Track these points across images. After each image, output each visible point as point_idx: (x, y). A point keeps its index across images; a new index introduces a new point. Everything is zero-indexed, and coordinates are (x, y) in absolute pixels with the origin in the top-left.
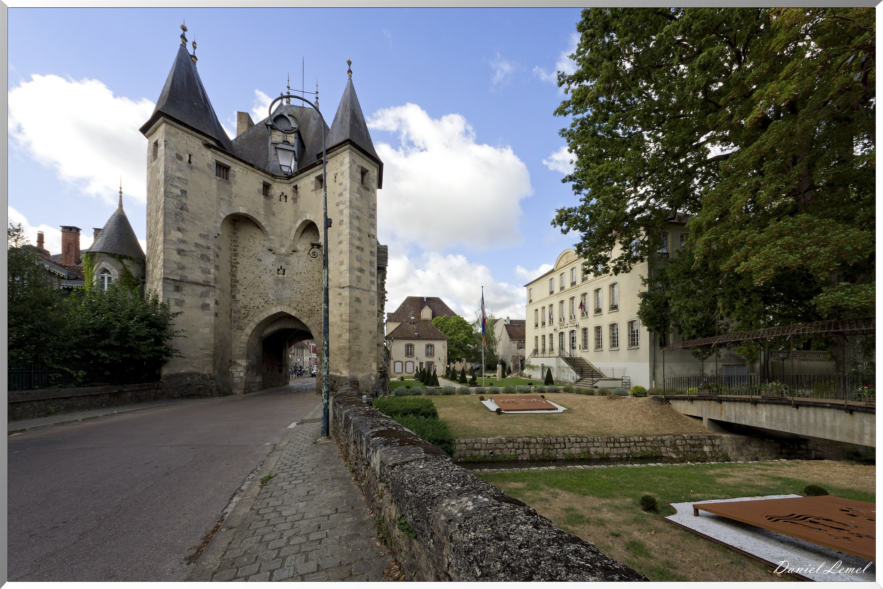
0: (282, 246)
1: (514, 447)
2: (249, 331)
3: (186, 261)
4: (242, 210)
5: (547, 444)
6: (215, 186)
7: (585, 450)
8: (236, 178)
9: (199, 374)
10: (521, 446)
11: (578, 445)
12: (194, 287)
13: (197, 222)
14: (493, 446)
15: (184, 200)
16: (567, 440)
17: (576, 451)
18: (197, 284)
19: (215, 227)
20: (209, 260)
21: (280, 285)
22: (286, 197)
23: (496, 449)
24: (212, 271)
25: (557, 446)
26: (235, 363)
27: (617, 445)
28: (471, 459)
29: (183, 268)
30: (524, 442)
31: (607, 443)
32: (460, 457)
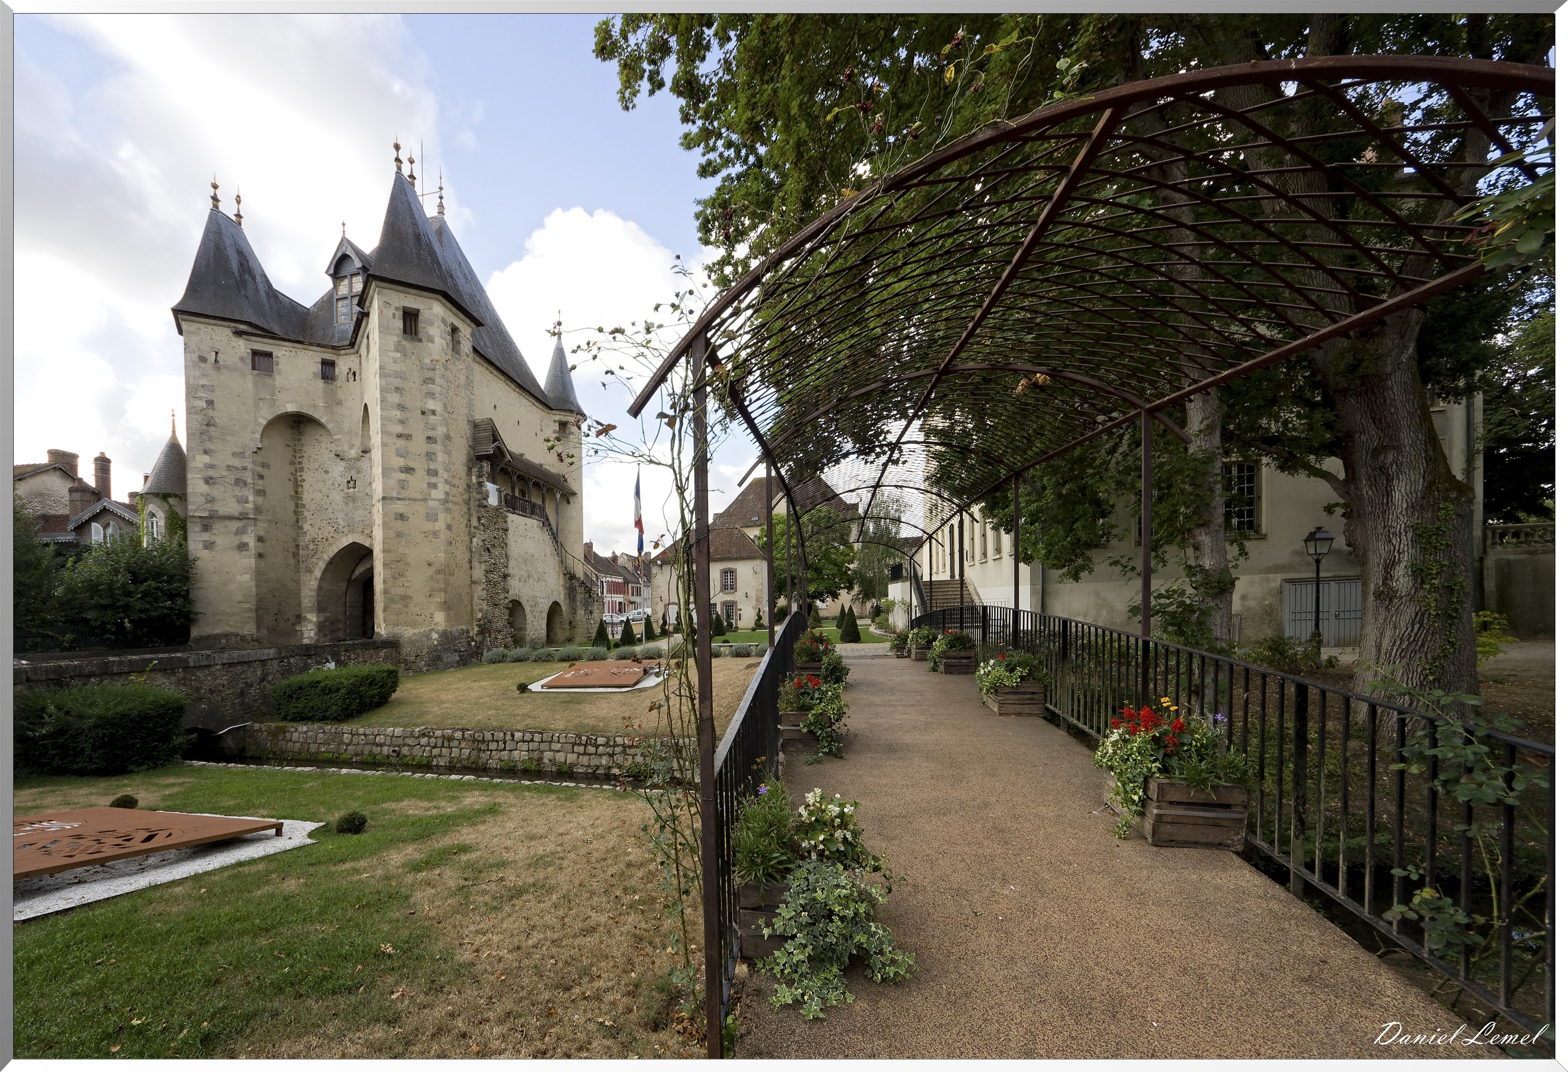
0: (352, 446)
1: (428, 745)
2: (318, 573)
3: (216, 491)
4: (291, 408)
5: (478, 743)
6: (250, 385)
7: (536, 755)
8: (280, 366)
9: (237, 635)
10: (439, 744)
11: (524, 746)
12: (227, 523)
13: (228, 438)
14: (400, 741)
15: (210, 413)
16: (508, 737)
17: (520, 755)
18: (230, 518)
19: (252, 439)
20: (245, 484)
21: (351, 505)
22: (354, 374)
23: (404, 745)
24: (251, 498)
25: (493, 746)
26: (305, 618)
27: (591, 749)
28: (369, 759)
29: (211, 500)
30: (443, 736)
31: (574, 744)
32: (356, 755)
